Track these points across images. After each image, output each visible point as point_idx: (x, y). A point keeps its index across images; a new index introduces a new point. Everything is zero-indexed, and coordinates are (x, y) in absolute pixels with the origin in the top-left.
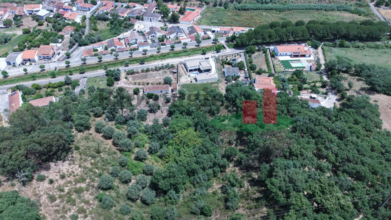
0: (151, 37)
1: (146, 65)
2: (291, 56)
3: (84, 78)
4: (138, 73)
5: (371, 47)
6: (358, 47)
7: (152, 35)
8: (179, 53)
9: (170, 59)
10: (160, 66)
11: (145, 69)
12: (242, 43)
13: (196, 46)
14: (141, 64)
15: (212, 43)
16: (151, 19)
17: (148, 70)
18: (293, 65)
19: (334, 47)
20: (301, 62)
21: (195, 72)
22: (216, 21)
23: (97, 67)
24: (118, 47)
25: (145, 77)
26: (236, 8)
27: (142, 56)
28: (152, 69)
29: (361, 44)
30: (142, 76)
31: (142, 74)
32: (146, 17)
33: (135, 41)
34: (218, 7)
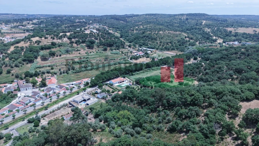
0: (37, 96)
1: (50, 109)
2: (119, 83)
3: (12, 130)
4: (48, 115)
5: (142, 73)
6: (138, 74)
7: (38, 95)
8: (63, 98)
9: (62, 102)
10: (60, 106)
11: (52, 111)
12: (95, 83)
13: (70, 92)
14: (46, 110)
15: (78, 89)
16: (26, 89)
17: (53, 111)
18: (123, 85)
19: (130, 76)
20: (124, 84)
21: (82, 102)
22: (68, 80)
23: (14, 122)
24: (20, 107)
25: (55, 115)
26: (74, 73)
27: (41, 107)
28: (56, 109)
29: (138, 72)
30: (52, 115)
31: (51, 114)
32: (23, 89)
33: (29, 101)
34: (63, 74)
